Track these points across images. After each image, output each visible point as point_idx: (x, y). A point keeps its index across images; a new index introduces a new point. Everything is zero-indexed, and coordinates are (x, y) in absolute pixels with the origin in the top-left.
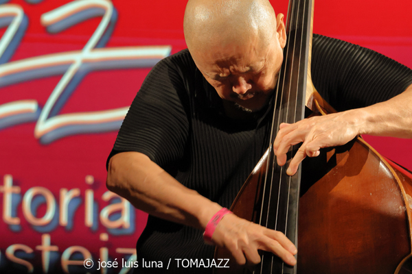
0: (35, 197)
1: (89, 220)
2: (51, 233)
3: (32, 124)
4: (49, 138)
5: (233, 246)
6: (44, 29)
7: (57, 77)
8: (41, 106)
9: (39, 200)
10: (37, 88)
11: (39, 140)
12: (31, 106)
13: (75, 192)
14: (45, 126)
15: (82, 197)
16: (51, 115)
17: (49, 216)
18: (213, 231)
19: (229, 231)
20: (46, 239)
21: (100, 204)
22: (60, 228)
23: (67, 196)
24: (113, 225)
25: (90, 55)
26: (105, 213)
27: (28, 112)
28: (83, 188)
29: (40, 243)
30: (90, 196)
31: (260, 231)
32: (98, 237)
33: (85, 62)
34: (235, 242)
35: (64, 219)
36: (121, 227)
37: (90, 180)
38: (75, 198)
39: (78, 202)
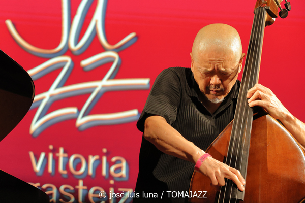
0: (75, 159)
1: (104, 172)
2: (83, 179)
3: (74, 120)
4: (84, 127)
5: (212, 174)
6: (82, 69)
7: (89, 95)
8: (79, 110)
9: (78, 161)
10: (77, 100)
11: (77, 129)
12: (74, 110)
13: (97, 157)
14: (81, 121)
15: (100, 160)
16: (84, 115)
17: (83, 170)
18: (200, 165)
19: (210, 166)
20: (81, 182)
21: (110, 164)
22: (88, 176)
23: (92, 159)
24: (117, 175)
25: (106, 83)
26: (113, 169)
27: (72, 113)
28: (101, 155)
29: (78, 184)
30: (104, 159)
31: (227, 168)
32: (109, 182)
33: (103, 87)
34: (213, 172)
35: (91, 172)
36: (121, 177)
37: (105, 150)
38: (96, 160)
39: (98, 162)
